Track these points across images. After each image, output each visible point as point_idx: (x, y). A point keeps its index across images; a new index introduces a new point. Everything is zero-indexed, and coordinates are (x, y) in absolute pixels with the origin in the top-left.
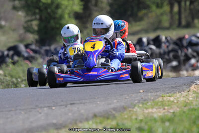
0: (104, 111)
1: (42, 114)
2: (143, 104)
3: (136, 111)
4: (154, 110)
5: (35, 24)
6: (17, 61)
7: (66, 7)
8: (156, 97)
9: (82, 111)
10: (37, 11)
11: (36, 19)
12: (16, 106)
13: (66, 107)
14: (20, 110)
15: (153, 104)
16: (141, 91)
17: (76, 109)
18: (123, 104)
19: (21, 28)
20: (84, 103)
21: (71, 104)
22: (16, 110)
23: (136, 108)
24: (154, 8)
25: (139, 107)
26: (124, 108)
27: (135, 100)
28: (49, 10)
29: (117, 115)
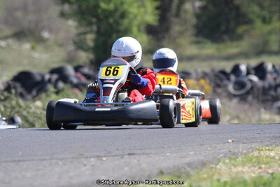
0: (174, 166)
1: (88, 167)
2: (230, 159)
3: (220, 169)
4: (246, 169)
5: (90, 39)
6: (63, 90)
7: (135, 16)
8: (250, 150)
9: (144, 165)
10: (94, 20)
11: (91, 32)
12: (53, 154)
13: (122, 158)
14: (58, 159)
15: (245, 160)
16: (230, 141)
17: (136, 161)
18: (201, 158)
19: (71, 42)
20: (148, 154)
21: (129, 154)
22: (51, 159)
23: (220, 164)
24: (258, 23)
25: (224, 163)
26: (203, 164)
27: (219, 154)
28: (111, 20)
29: (192, 172)
